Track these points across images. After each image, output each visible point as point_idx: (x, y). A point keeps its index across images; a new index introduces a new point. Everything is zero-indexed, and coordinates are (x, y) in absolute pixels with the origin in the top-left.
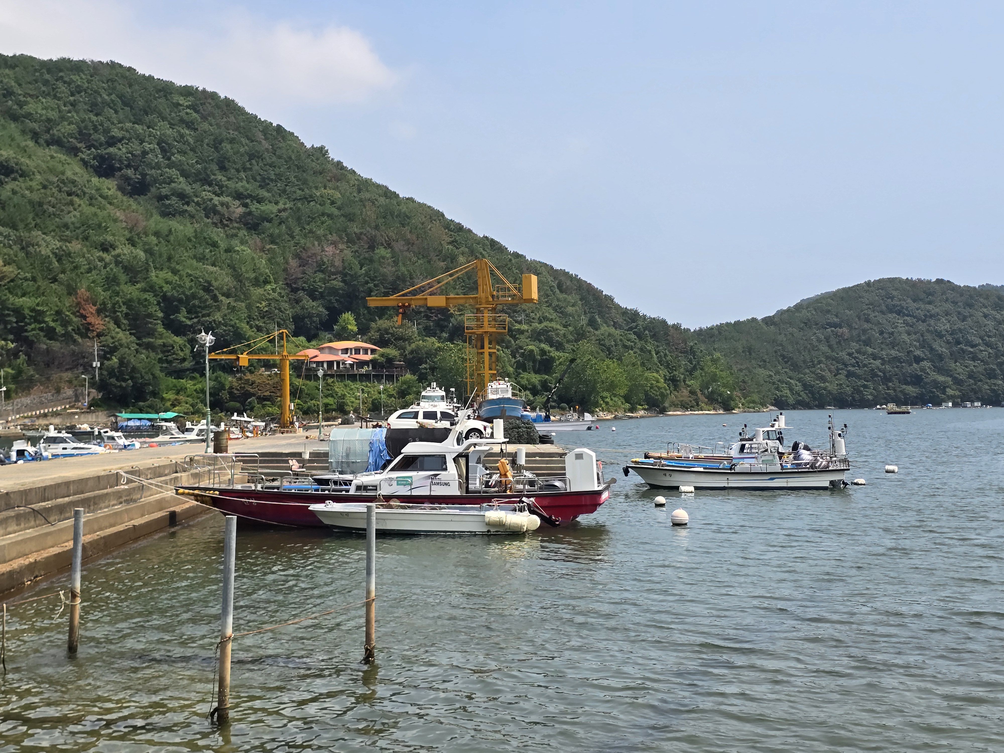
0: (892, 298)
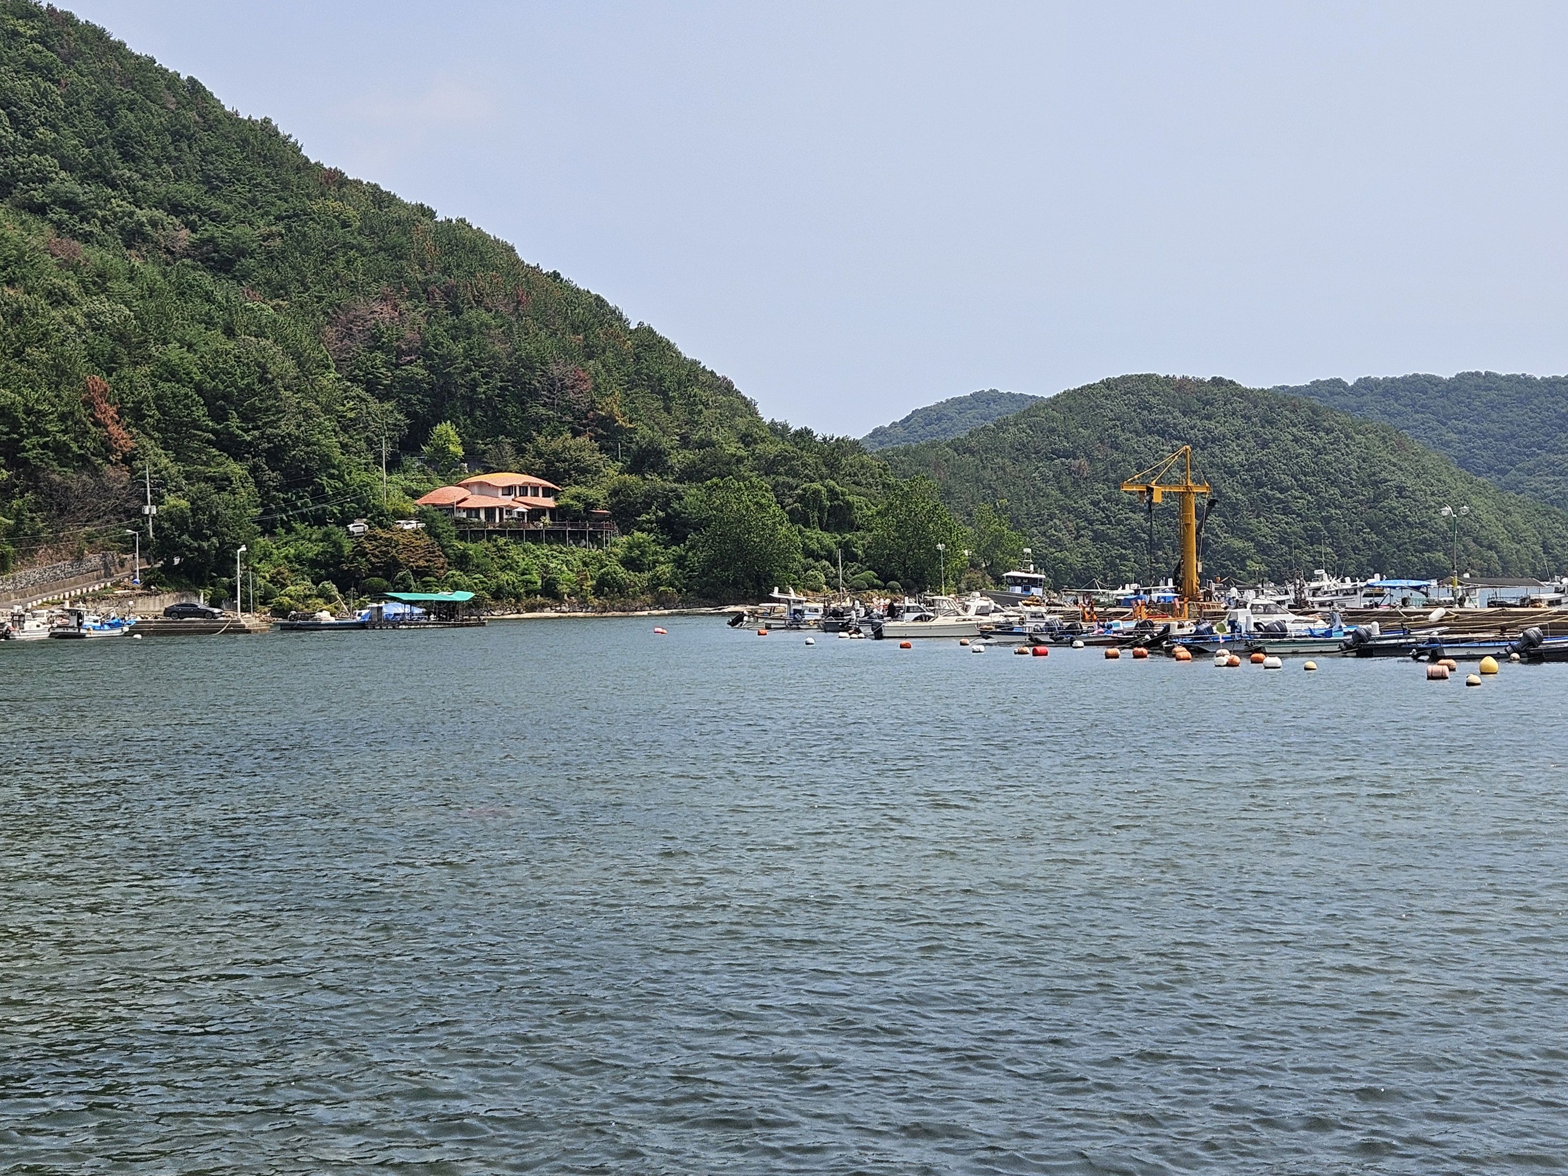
0: (1150, 409)
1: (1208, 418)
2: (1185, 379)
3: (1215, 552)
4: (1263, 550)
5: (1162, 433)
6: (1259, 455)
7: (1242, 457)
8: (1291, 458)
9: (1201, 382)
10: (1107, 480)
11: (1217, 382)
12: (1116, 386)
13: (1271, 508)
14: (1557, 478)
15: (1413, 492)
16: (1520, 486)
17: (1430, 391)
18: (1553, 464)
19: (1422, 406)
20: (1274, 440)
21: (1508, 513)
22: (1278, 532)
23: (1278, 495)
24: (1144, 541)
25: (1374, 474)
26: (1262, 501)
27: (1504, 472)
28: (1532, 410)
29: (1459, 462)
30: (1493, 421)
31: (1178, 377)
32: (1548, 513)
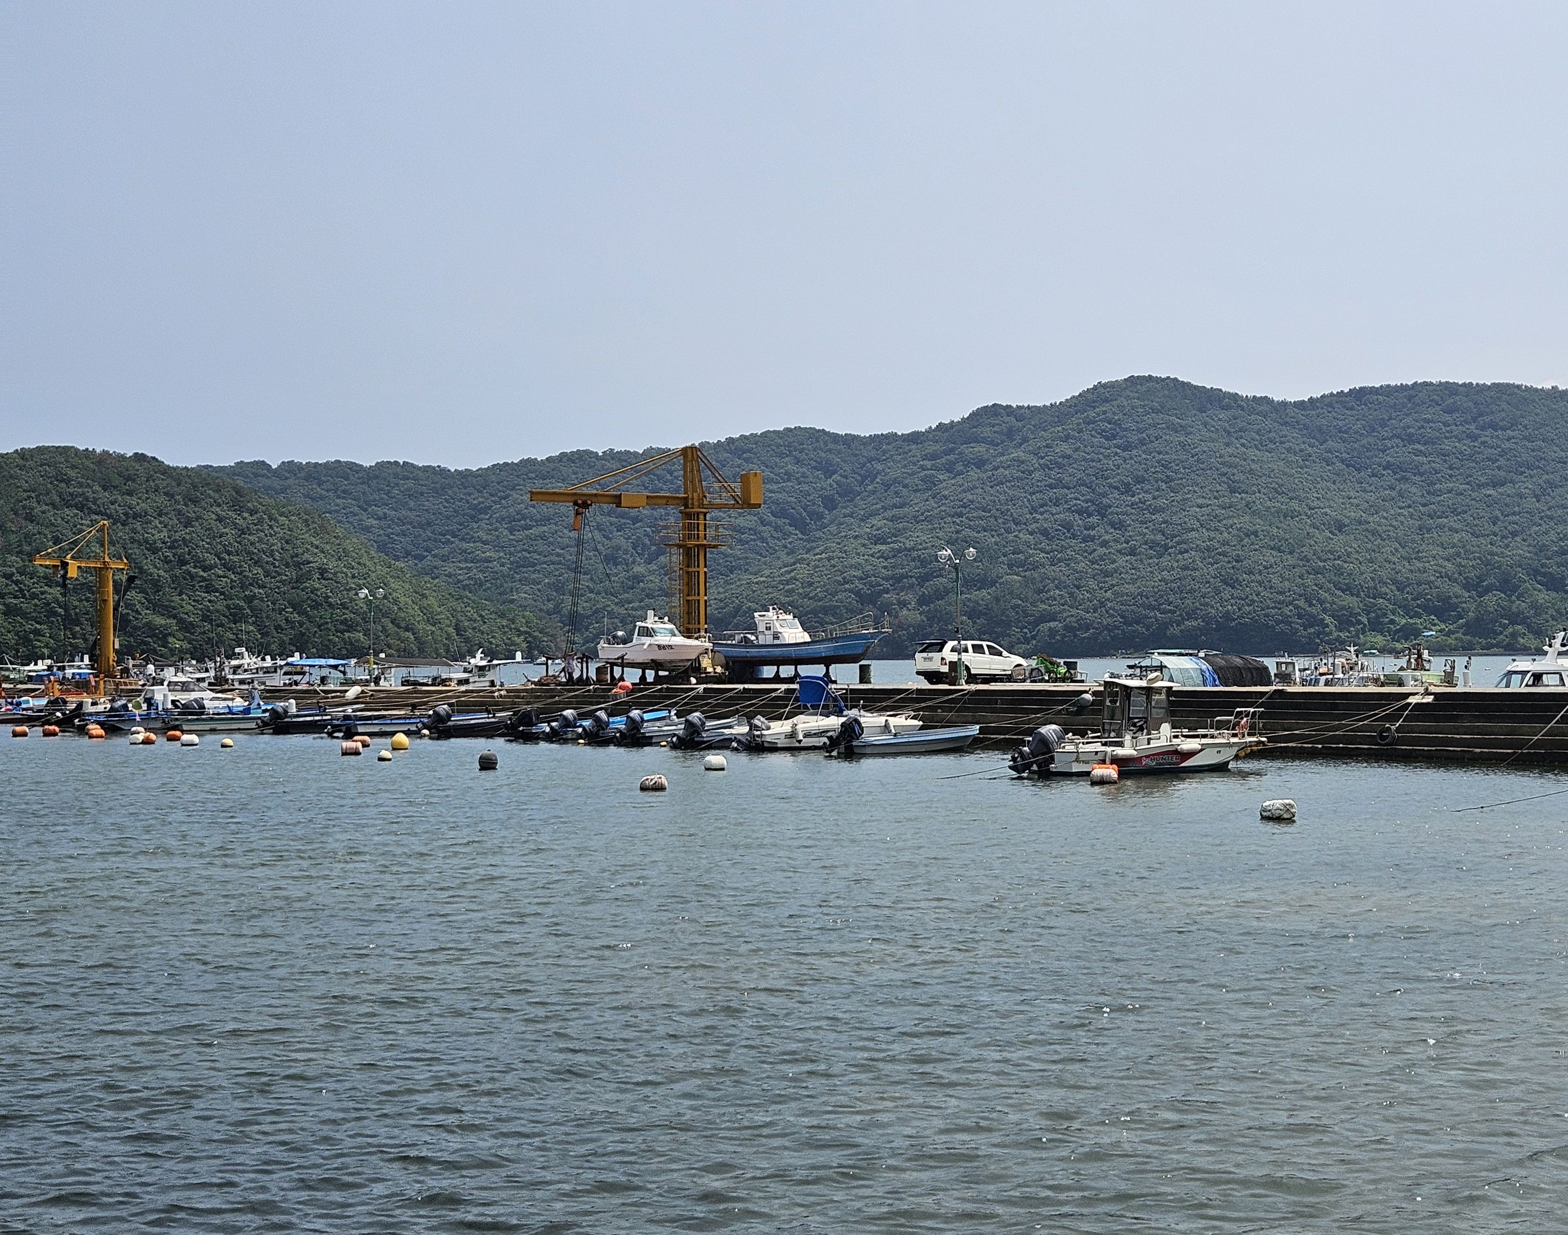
1: (130, 493)
2: (105, 453)
3: (136, 628)
4: (186, 627)
5: (81, 507)
6: (182, 533)
7: (165, 534)
8: (214, 538)
9: (122, 457)
10: (21, 552)
11: (139, 457)
12: (32, 456)
13: (194, 586)
14: (469, 565)
15: (335, 574)
16: (436, 571)
17: (352, 478)
18: (465, 551)
19: (344, 492)
20: (197, 519)
21: (424, 596)
22: (201, 610)
23: (202, 573)
24: (60, 615)
25: (297, 555)
26: (185, 579)
27: (421, 558)
28: (446, 500)
29: (378, 547)
30: (411, 510)
31: (98, 451)
32: (461, 597)
